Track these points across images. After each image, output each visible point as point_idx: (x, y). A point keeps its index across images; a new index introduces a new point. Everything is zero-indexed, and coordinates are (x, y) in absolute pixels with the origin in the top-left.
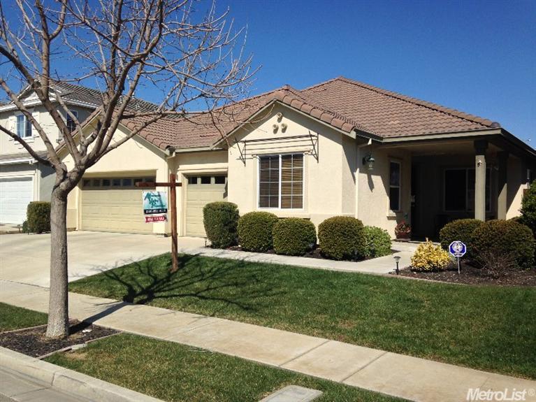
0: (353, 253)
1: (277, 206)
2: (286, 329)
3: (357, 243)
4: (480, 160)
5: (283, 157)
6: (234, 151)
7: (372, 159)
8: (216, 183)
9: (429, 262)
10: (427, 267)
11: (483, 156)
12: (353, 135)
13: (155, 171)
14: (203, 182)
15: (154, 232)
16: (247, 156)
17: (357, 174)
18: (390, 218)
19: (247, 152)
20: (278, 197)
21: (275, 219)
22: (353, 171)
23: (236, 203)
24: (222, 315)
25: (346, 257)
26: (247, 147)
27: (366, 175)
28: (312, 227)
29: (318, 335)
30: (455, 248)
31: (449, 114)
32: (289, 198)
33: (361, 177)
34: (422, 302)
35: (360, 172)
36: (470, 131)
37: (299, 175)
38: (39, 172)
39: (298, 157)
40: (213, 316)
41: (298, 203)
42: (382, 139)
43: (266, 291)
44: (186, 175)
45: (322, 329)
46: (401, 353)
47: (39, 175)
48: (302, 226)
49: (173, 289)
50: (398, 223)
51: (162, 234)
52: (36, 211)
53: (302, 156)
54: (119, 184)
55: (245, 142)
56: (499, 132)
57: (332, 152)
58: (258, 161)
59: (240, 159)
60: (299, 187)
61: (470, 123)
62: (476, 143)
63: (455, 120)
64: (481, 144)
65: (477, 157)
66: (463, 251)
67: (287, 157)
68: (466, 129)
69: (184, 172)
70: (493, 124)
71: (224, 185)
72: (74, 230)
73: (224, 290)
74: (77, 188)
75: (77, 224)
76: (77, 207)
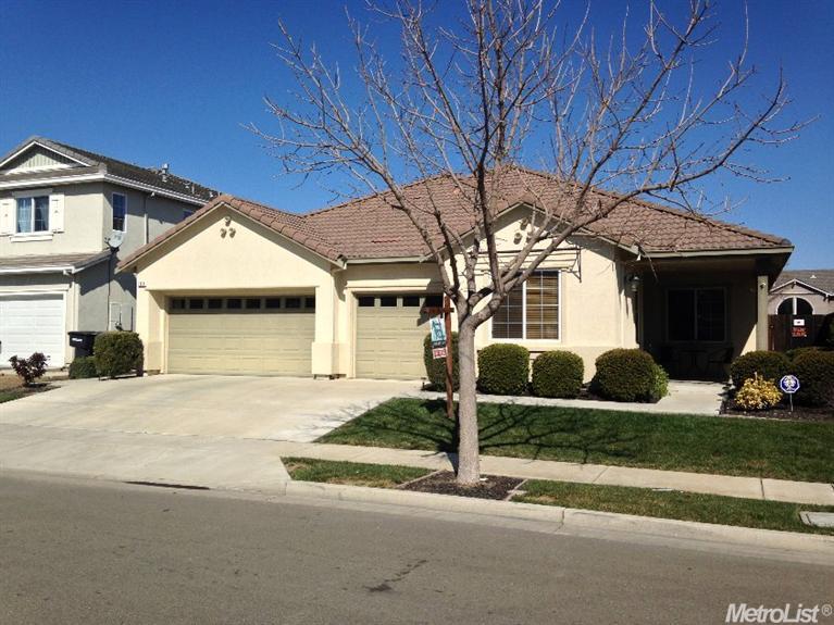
0: (648, 393)
1: (521, 337)
4: (763, 281)
7: (636, 278)
8: (404, 305)
9: (764, 399)
10: (761, 405)
11: (766, 278)
12: (634, 250)
13: (314, 289)
14: (384, 304)
15: (314, 372)
16: (477, 272)
17: (622, 295)
20: (521, 325)
25: (639, 398)
27: (625, 297)
30: (786, 383)
32: (538, 327)
33: (623, 299)
35: (625, 294)
38: (76, 287)
39: (552, 274)
43: (615, 436)
44: (356, 295)
47: (78, 291)
51: (326, 376)
52: (113, 345)
53: (557, 273)
54: (258, 307)
58: (491, 278)
60: (553, 313)
62: (757, 261)
65: (760, 278)
66: (796, 386)
67: (534, 275)
68: (749, 244)
69: (354, 290)
70: (783, 241)
71: (418, 309)
72: (158, 372)
73: (556, 436)
74: (163, 312)
75: (162, 364)
76: (161, 339)
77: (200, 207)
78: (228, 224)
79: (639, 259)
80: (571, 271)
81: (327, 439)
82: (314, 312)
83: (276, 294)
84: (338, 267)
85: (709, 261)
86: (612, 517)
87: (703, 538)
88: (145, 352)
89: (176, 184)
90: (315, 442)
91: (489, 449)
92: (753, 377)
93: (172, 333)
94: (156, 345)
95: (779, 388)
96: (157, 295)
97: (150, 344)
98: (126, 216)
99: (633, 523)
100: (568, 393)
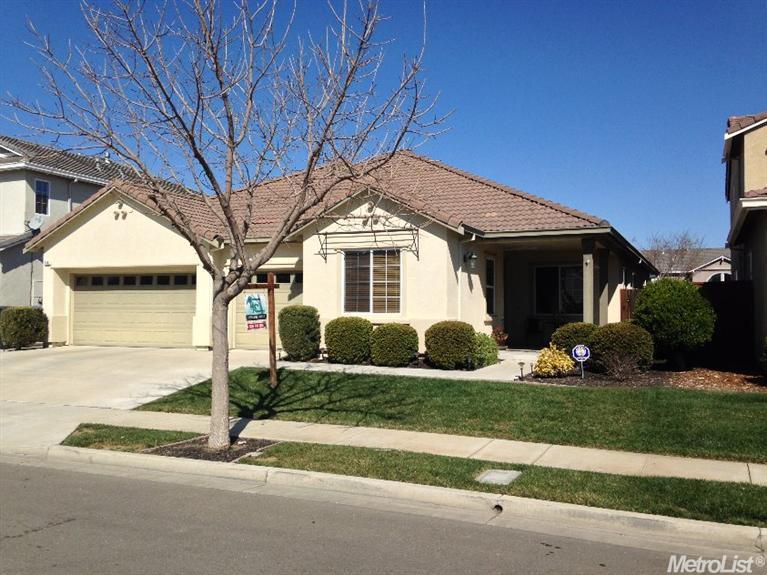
0: (467, 361)
1: (368, 311)
2: (445, 433)
3: (470, 350)
4: (588, 259)
5: (375, 253)
6: (311, 245)
7: (474, 256)
9: (555, 367)
10: (553, 372)
11: (591, 256)
12: (461, 231)
13: (194, 267)
15: (194, 344)
16: (328, 251)
17: (459, 272)
18: (487, 323)
19: (329, 246)
20: (369, 299)
21: (368, 325)
22: (456, 269)
23: (316, 307)
24: (367, 424)
25: (459, 366)
26: (329, 240)
27: (466, 274)
28: (414, 334)
29: (480, 436)
30: (578, 352)
31: (551, 208)
32: (383, 301)
33: (462, 275)
34: (564, 403)
35: (463, 271)
36: (578, 228)
37: (395, 274)
39: (394, 253)
40: (357, 425)
41: (394, 306)
42: (483, 233)
43: (400, 401)
45: (482, 430)
46: (565, 445)
48: (405, 333)
49: (291, 403)
50: (494, 328)
51: (205, 347)
53: (399, 252)
55: (326, 234)
56: (609, 230)
57: (435, 249)
58: (343, 256)
59: (319, 253)
60: (395, 288)
61: (576, 219)
62: (583, 240)
63: (559, 215)
64: (589, 242)
65: (585, 256)
66: (586, 355)
67: (379, 253)
68: (574, 225)
70: (602, 222)
71: (288, 285)
72: (64, 344)
73: (351, 402)
74: (68, 288)
75: (68, 337)
76: (67, 313)
77: (102, 186)
78: (120, 207)
79: (474, 239)
80: (411, 250)
81: (146, 407)
82: (195, 288)
83: (166, 271)
84: (214, 247)
85: (526, 241)
86: (305, 475)
87: (374, 493)
88: (50, 326)
89: (86, 164)
90: (134, 409)
91: (281, 414)
92: (548, 347)
93: (78, 308)
94: (59, 320)
95: (571, 357)
96: (62, 273)
97: (54, 318)
98: (49, 201)
99: (320, 480)
100: (399, 362)
